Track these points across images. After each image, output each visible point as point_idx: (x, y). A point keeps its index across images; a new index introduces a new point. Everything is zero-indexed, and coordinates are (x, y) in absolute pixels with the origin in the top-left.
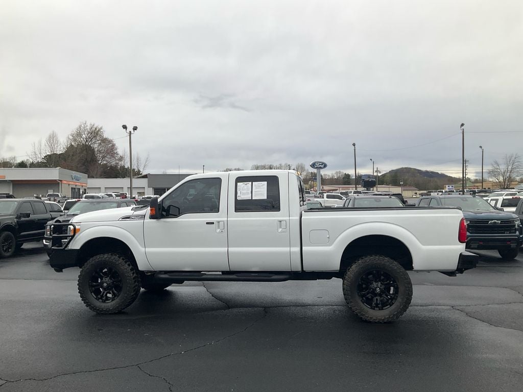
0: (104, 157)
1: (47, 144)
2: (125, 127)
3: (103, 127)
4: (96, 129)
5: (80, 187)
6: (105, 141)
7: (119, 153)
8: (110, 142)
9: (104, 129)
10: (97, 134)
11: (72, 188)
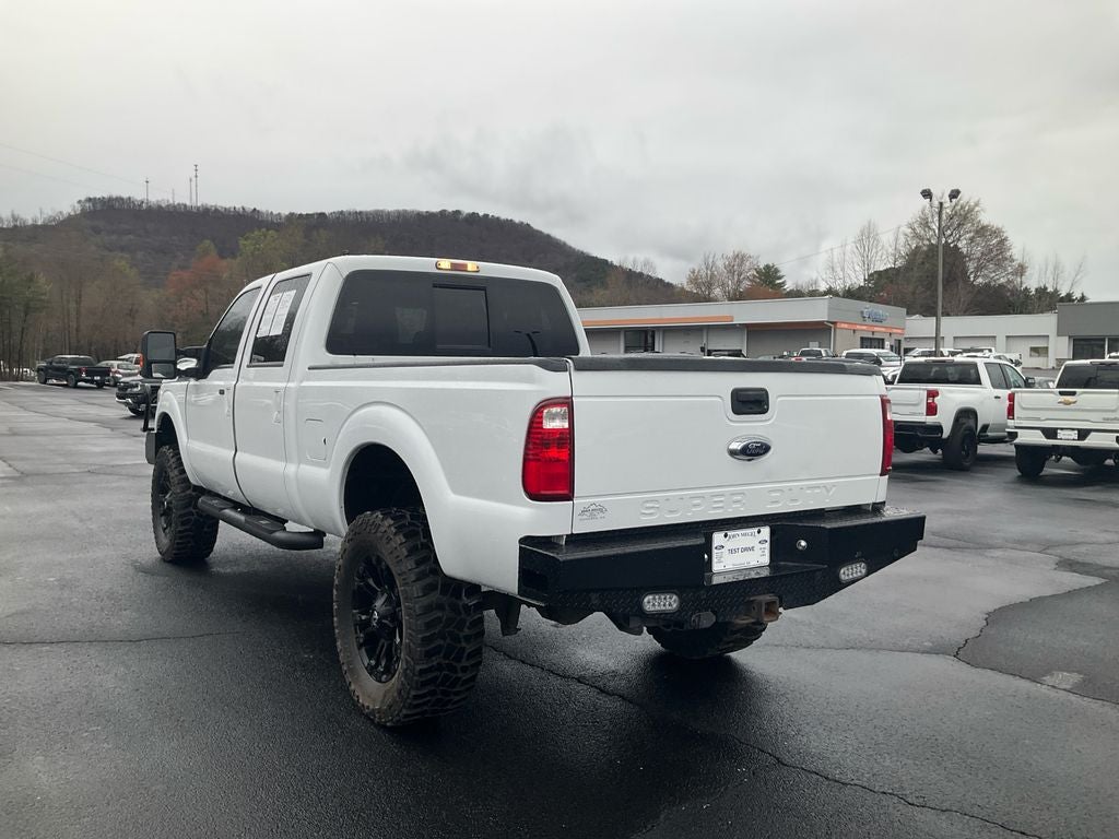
0: (979, 268)
1: (855, 250)
2: (927, 194)
3: (982, 201)
4: (962, 207)
5: (886, 337)
6: (982, 231)
7: (1015, 257)
8: (996, 232)
9: (983, 204)
10: (965, 218)
11: (862, 338)
